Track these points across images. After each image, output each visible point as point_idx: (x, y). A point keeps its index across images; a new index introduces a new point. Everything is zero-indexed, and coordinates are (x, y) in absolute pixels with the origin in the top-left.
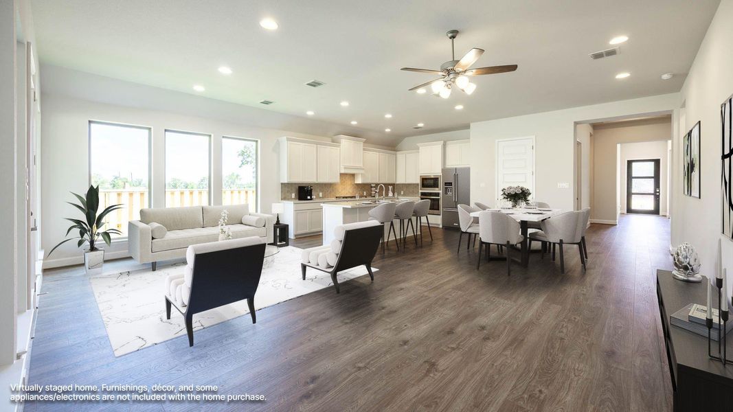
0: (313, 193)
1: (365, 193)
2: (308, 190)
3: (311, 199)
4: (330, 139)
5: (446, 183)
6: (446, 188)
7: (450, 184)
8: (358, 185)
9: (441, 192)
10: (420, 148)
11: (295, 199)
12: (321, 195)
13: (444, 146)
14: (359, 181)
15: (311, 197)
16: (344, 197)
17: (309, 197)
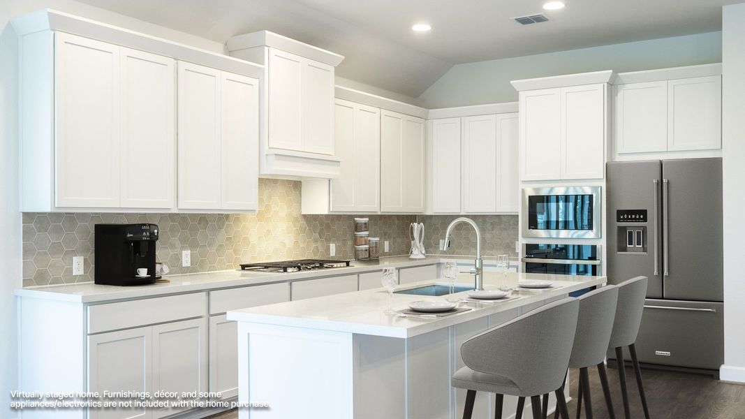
0: (160, 254)
1: (333, 247)
2: (138, 243)
3: (152, 280)
4: (221, 46)
5: (620, 213)
6: (622, 230)
7: (642, 215)
8: (312, 220)
9: (602, 244)
10: (522, 95)
11: (82, 278)
12: (186, 257)
13: (612, 87)
14: (318, 203)
15: (152, 271)
16: (266, 266)
17: (143, 273)
